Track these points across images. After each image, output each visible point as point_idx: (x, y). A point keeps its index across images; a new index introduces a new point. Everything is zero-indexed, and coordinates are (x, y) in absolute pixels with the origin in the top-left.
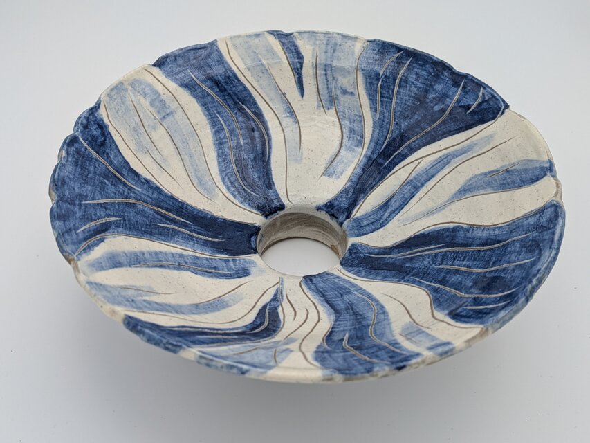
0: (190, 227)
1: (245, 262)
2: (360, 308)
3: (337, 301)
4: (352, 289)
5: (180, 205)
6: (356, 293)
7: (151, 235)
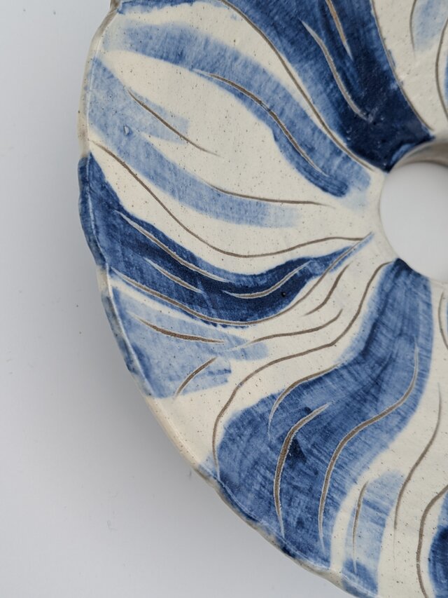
0: (344, 63)
1: (358, 173)
2: (394, 377)
3: (384, 338)
4: (421, 340)
5: (366, 19)
6: (417, 350)
7: (279, 34)
